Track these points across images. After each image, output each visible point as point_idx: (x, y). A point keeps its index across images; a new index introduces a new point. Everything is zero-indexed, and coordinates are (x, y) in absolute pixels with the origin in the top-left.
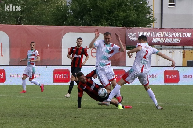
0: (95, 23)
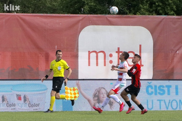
0: (131, 9)
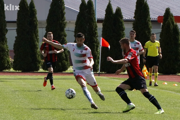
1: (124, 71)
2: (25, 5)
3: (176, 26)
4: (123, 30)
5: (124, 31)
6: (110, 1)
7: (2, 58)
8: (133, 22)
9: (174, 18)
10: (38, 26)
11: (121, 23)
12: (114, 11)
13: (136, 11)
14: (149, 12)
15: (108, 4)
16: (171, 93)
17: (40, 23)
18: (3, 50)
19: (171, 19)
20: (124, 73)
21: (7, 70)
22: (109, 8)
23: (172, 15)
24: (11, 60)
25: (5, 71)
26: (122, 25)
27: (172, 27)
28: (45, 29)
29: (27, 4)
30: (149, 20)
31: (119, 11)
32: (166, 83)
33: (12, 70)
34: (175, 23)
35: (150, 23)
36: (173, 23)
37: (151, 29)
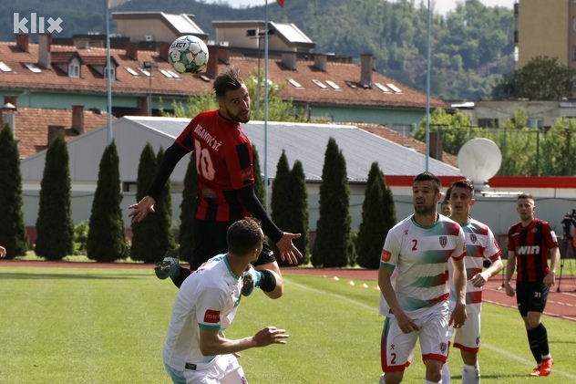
1: (307, 263)
2: (149, 156)
3: (389, 191)
4: (305, 196)
5: (307, 200)
6: (284, 151)
7: (114, 242)
8: (319, 185)
9: (384, 179)
10: (171, 190)
11: (302, 185)
12: (291, 167)
13: (325, 167)
14: (345, 169)
15: (280, 155)
16: (336, 298)
17: (174, 184)
18: (115, 228)
19: (381, 180)
20: (306, 266)
21: (122, 261)
22: (283, 162)
23: (382, 173)
24: (129, 243)
25: (118, 261)
26: (303, 189)
27: (381, 193)
28: (181, 194)
29: (154, 155)
30: (345, 182)
31: (298, 166)
32: (352, 283)
33: (129, 260)
34: (387, 187)
35: (348, 187)
36: (383, 187)
37: (350, 197)
